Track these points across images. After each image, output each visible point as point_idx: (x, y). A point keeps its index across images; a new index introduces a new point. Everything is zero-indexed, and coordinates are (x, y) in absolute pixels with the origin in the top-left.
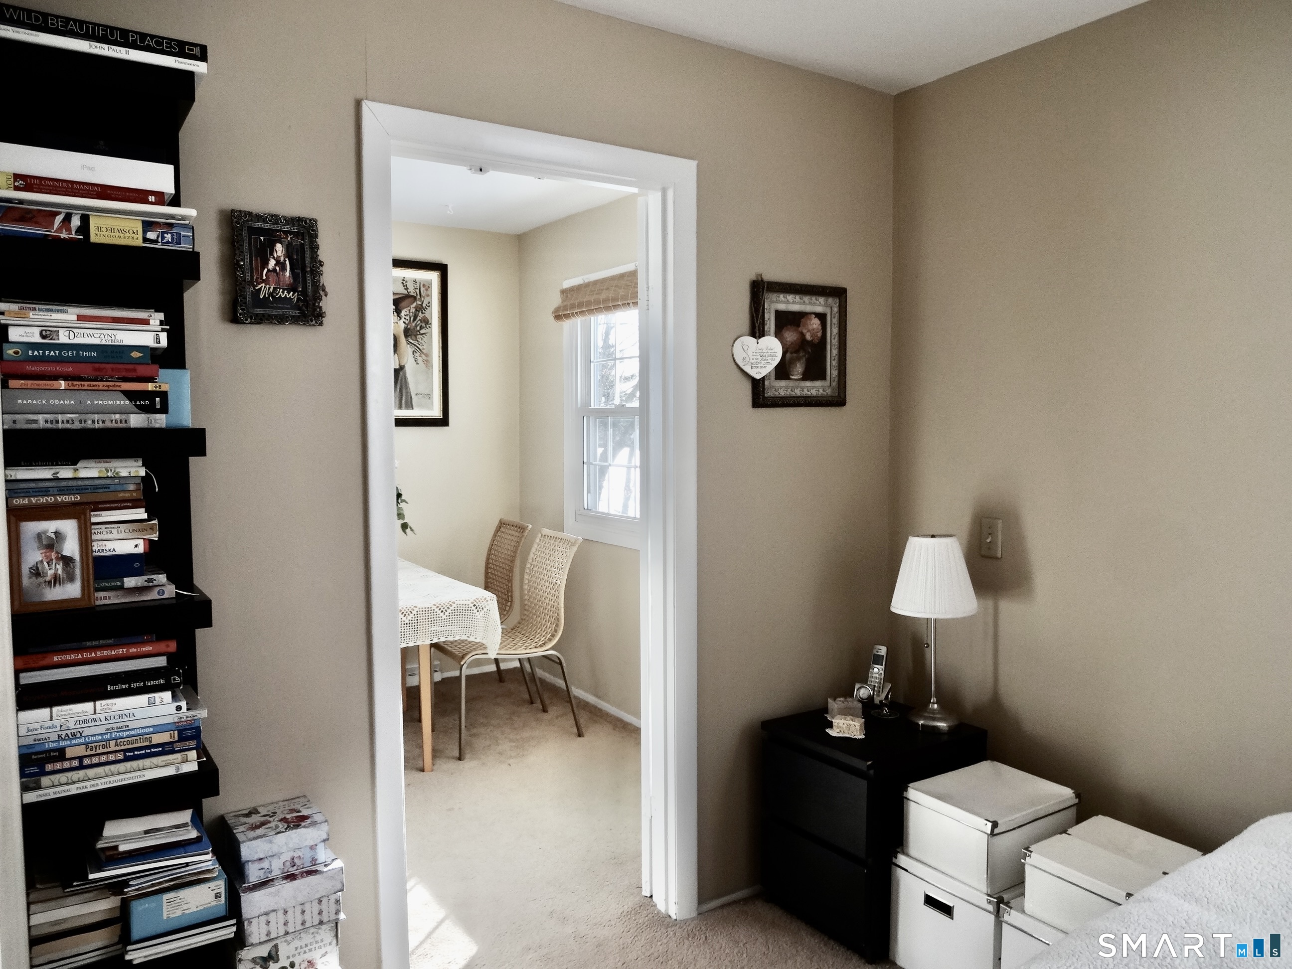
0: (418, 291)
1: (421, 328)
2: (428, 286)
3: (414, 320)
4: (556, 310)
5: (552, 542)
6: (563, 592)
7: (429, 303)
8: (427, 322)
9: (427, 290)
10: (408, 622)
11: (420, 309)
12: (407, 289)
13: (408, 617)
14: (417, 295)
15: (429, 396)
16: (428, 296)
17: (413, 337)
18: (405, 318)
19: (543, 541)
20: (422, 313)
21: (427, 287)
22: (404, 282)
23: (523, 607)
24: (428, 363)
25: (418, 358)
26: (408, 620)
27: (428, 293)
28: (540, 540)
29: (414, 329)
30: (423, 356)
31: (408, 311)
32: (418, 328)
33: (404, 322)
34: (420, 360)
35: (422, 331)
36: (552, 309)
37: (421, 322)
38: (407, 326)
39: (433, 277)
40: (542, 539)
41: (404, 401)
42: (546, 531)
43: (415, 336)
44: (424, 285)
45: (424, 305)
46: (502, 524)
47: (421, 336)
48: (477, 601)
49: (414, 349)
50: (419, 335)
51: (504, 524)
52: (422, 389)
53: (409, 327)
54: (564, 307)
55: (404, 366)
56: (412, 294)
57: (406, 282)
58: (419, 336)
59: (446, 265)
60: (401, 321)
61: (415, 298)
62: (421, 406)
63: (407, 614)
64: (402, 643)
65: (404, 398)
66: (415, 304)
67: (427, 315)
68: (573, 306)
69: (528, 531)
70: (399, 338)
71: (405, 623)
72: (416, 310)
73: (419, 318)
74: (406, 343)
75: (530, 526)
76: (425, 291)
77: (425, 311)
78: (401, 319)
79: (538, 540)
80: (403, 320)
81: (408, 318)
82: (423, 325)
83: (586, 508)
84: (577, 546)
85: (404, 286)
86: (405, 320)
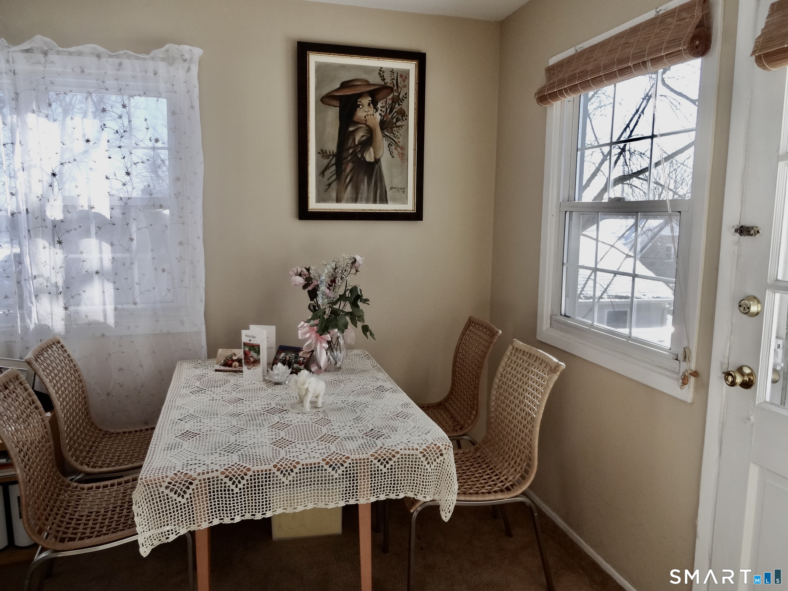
0: (395, 82)
1: (397, 120)
2: (405, 75)
3: (390, 112)
4: (540, 91)
5: (526, 358)
6: (538, 429)
7: (406, 94)
8: (403, 114)
9: (404, 81)
10: (338, 477)
11: (397, 100)
12: (384, 80)
13: (338, 470)
14: (394, 86)
15: (404, 190)
16: (405, 86)
17: (389, 130)
18: (381, 110)
19: (515, 355)
20: (399, 105)
21: (404, 78)
22: (381, 72)
23: (489, 423)
24: (404, 156)
25: (394, 151)
26: (337, 474)
27: (406, 83)
28: (511, 352)
29: (390, 121)
30: (399, 149)
31: (384, 103)
32: (394, 120)
33: (380, 114)
34: (395, 153)
35: (399, 124)
36: (536, 91)
37: (397, 114)
38: (383, 119)
39: (411, 66)
40: (513, 352)
41: (378, 195)
42: (519, 344)
43: (392, 128)
44: (401, 76)
45: (401, 96)
46: (471, 322)
47: (397, 129)
48: (428, 450)
49: (389, 142)
50: (394, 127)
51: (473, 323)
52: (397, 182)
53: (385, 119)
54: (550, 85)
55: (379, 160)
56: (388, 85)
57: (384, 72)
58: (395, 129)
59: (424, 55)
60: (378, 114)
61: (391, 89)
62: (395, 200)
63: (336, 467)
64: (330, 503)
65: (378, 192)
66: (392, 95)
67: (404, 107)
68: (562, 82)
69: (497, 337)
70: (375, 131)
71: (334, 478)
72: (393, 102)
73: (395, 110)
74: (381, 136)
75: (500, 332)
76: (402, 82)
77: (402, 102)
78: (377, 111)
79: (508, 353)
80: (379, 112)
81: (384, 109)
82: (400, 117)
83: (563, 313)
84: (558, 373)
85: (381, 77)
86: (381, 112)
